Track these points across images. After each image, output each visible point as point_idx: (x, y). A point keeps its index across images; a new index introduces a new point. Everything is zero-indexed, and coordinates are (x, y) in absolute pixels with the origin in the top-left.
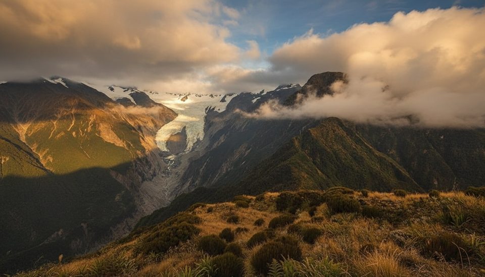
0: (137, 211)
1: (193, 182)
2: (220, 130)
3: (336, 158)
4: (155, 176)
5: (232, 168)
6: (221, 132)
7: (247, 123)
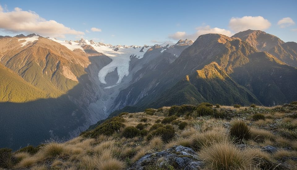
0: (86, 121)
1: (122, 103)
2: (140, 70)
3: (213, 88)
4: (98, 99)
5: (147, 94)
6: (140, 71)
7: (157, 66)
